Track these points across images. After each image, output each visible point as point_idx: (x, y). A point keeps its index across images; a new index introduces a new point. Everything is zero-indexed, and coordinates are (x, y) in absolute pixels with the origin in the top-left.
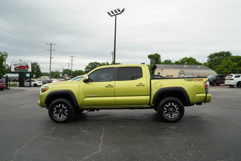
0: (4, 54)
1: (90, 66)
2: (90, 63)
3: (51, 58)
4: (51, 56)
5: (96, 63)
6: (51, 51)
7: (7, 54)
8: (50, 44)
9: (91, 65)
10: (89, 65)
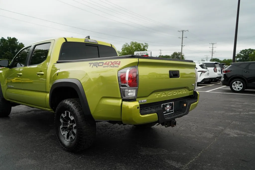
0: (145, 45)
1: (242, 54)
2: (242, 50)
3: (183, 46)
4: (182, 44)
5: (250, 49)
6: (182, 39)
7: (147, 45)
8: (182, 31)
9: (244, 53)
10: (240, 53)
